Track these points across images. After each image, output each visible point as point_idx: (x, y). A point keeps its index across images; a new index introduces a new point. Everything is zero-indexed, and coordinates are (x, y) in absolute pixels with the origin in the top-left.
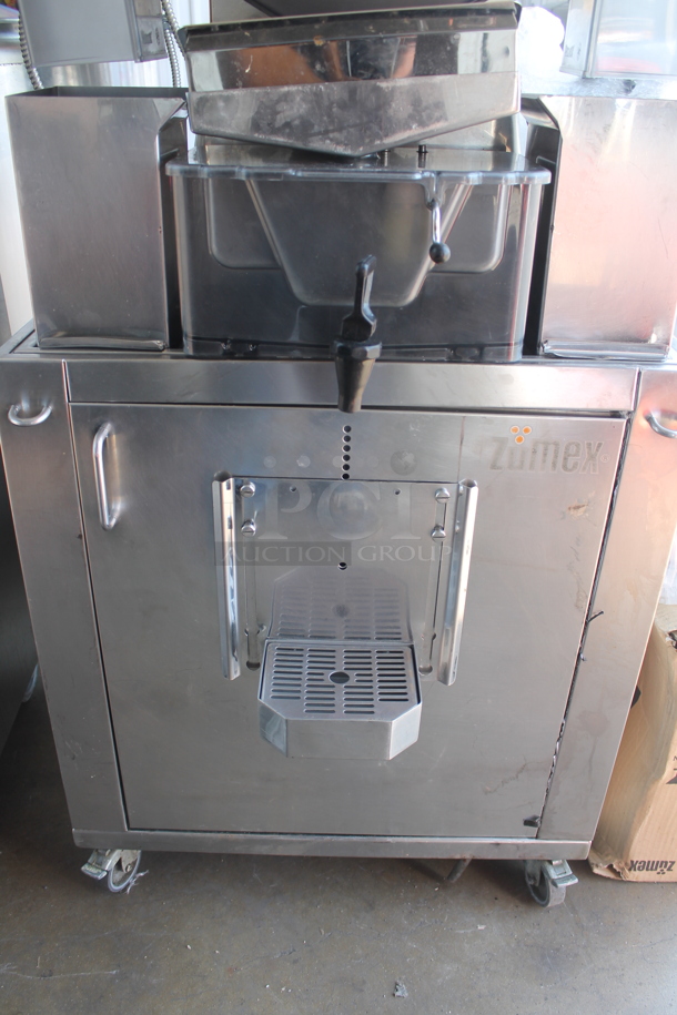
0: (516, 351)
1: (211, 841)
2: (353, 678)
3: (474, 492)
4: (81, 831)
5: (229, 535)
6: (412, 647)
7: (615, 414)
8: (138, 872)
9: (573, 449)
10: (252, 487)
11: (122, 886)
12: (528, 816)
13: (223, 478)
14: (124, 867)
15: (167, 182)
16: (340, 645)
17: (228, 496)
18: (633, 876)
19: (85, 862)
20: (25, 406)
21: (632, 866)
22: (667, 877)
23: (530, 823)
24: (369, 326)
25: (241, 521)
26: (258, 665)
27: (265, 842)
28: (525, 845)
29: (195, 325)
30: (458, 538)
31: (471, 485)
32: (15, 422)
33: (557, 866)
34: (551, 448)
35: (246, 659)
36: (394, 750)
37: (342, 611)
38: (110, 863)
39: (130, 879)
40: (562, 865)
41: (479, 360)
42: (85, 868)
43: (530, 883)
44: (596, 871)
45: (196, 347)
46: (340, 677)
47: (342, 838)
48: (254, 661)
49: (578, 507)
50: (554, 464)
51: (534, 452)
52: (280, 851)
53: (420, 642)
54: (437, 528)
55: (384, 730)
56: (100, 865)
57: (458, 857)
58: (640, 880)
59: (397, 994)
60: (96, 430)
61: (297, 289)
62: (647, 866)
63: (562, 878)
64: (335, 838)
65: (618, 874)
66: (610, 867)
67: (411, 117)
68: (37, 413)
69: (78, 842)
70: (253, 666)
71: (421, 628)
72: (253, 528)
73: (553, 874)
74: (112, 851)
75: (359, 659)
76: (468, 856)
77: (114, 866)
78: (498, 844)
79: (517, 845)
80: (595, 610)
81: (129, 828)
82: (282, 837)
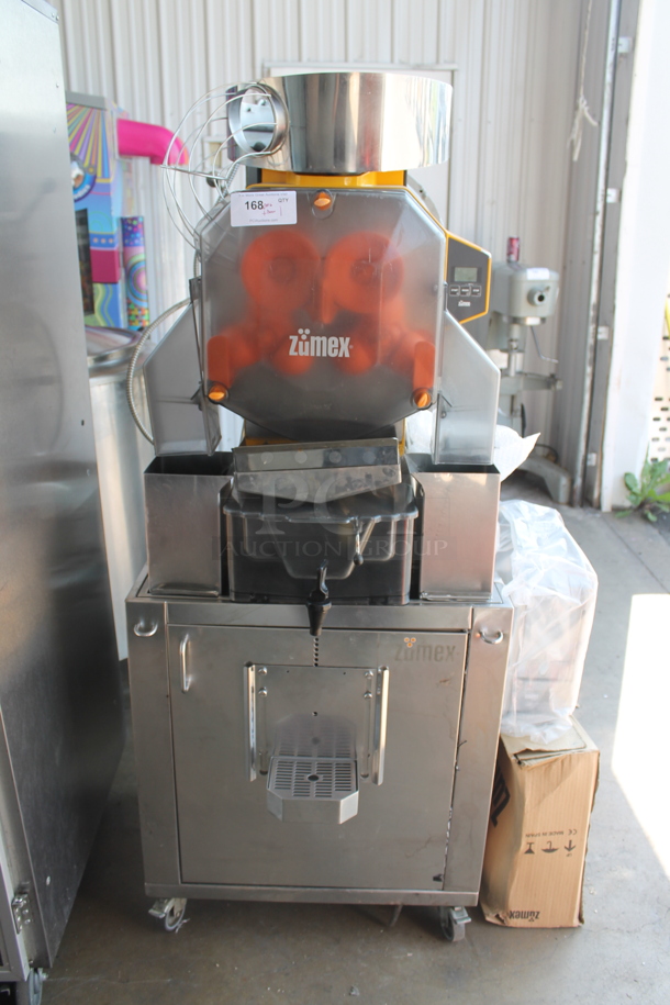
0: (406, 599)
1: (234, 892)
2: (321, 778)
3: (386, 673)
4: (151, 885)
5: (252, 697)
6: (356, 762)
7: (462, 631)
8: (184, 918)
9: (439, 650)
10: (265, 671)
11: (173, 928)
12: (436, 874)
13: (249, 665)
14: (175, 912)
15: (223, 517)
16: (315, 760)
17: (252, 674)
18: (514, 922)
19: (151, 907)
20: (142, 624)
21: (511, 915)
22: (535, 924)
23: (437, 879)
24: (324, 595)
25: (259, 688)
26: (266, 773)
27: (268, 892)
28: (435, 895)
29: (236, 586)
30: (379, 698)
31: (385, 669)
32: (138, 634)
33: (458, 911)
34: (427, 650)
35: (259, 768)
36: (342, 820)
37: (316, 741)
38: (167, 909)
39: (177, 924)
40: (461, 911)
41: (385, 603)
42: (152, 911)
43: (443, 925)
44: (488, 919)
45: (236, 596)
46: (314, 778)
47: (317, 890)
48: (264, 770)
49: (445, 681)
50: (430, 658)
51: (418, 651)
52: (279, 899)
53: (360, 758)
54: (368, 692)
55: (336, 806)
56: (161, 909)
57: (392, 903)
58: (518, 925)
59: (353, 993)
60: (181, 639)
61: (290, 571)
62: (521, 915)
63: (462, 919)
64: (313, 890)
65: (502, 921)
66: (497, 916)
67: (347, 486)
68: (149, 630)
69: (147, 892)
70: (264, 773)
71: (361, 750)
72: (265, 692)
73: (455, 916)
74: (169, 899)
75: (325, 768)
76: (399, 902)
77: (170, 910)
78: (417, 894)
79: (430, 895)
80: (462, 739)
81: (182, 882)
82: (280, 889)
